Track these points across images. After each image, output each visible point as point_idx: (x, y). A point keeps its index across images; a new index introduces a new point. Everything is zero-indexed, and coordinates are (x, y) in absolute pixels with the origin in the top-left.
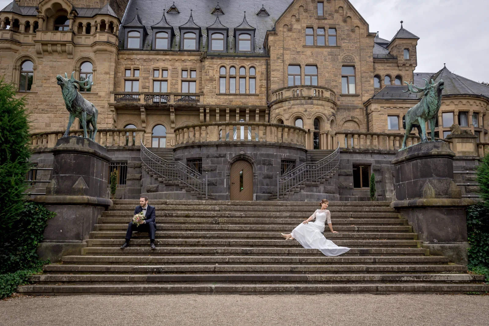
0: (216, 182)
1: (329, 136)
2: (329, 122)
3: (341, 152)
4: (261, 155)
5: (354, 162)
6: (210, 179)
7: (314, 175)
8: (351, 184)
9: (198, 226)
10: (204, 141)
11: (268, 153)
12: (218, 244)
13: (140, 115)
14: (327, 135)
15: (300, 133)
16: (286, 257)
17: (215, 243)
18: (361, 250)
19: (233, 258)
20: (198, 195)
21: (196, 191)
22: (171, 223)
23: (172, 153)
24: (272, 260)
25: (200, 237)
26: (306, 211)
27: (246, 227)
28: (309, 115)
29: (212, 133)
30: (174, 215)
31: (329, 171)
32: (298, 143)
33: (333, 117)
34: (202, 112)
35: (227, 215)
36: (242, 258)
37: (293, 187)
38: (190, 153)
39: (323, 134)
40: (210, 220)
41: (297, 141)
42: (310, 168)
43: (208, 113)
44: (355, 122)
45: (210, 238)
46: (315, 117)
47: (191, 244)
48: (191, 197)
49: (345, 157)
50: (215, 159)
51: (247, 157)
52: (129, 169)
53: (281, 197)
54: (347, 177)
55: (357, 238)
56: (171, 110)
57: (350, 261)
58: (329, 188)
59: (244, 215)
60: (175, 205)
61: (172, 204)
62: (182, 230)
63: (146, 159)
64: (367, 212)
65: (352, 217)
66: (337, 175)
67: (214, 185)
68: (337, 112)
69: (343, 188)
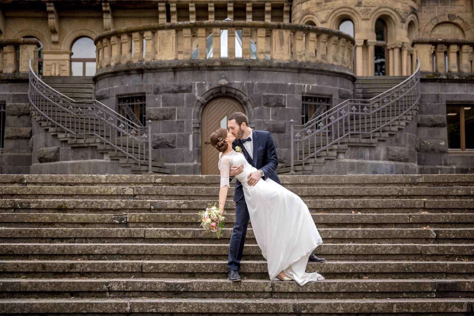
0: (173, 142)
1: (405, 53)
2: (405, 25)
3: (422, 80)
4: (262, 87)
5: (450, 99)
6: (161, 135)
7: (366, 126)
8: (443, 143)
9: (77, 231)
10: (149, 59)
11: (275, 82)
12: (116, 270)
13: (46, 18)
14: (401, 50)
15: (341, 43)
16: (265, 301)
17: (109, 269)
18: (440, 284)
19: (142, 304)
20: (133, 166)
21: (130, 158)
22: (23, 223)
23: (92, 86)
24: (230, 308)
25: (80, 256)
26: (324, 196)
27: (184, 232)
28: (366, 12)
29: (164, 45)
30: (33, 206)
31: (397, 118)
32: (335, 63)
33: (412, 15)
34: (163, 12)
35: (148, 206)
36: (163, 304)
37: (322, 148)
38: (123, 84)
39: (393, 49)
40: (109, 216)
41: (335, 59)
42: (357, 111)
43: (174, 12)
44: (456, 25)
45: (101, 256)
46: (377, 17)
47: (55, 270)
48: (121, 170)
49: (431, 89)
50: (172, 95)
51: (234, 91)
52: (9, 119)
53: (299, 168)
54: (436, 129)
55: (433, 255)
56: (104, 9)
57: (412, 311)
58: (396, 150)
59: (185, 206)
60: (43, 184)
61: (35, 184)
62: (42, 238)
63: (38, 99)
64: (460, 196)
65: (425, 209)
66: (414, 125)
67: (170, 146)
68: (420, 6)
69: (426, 151)
